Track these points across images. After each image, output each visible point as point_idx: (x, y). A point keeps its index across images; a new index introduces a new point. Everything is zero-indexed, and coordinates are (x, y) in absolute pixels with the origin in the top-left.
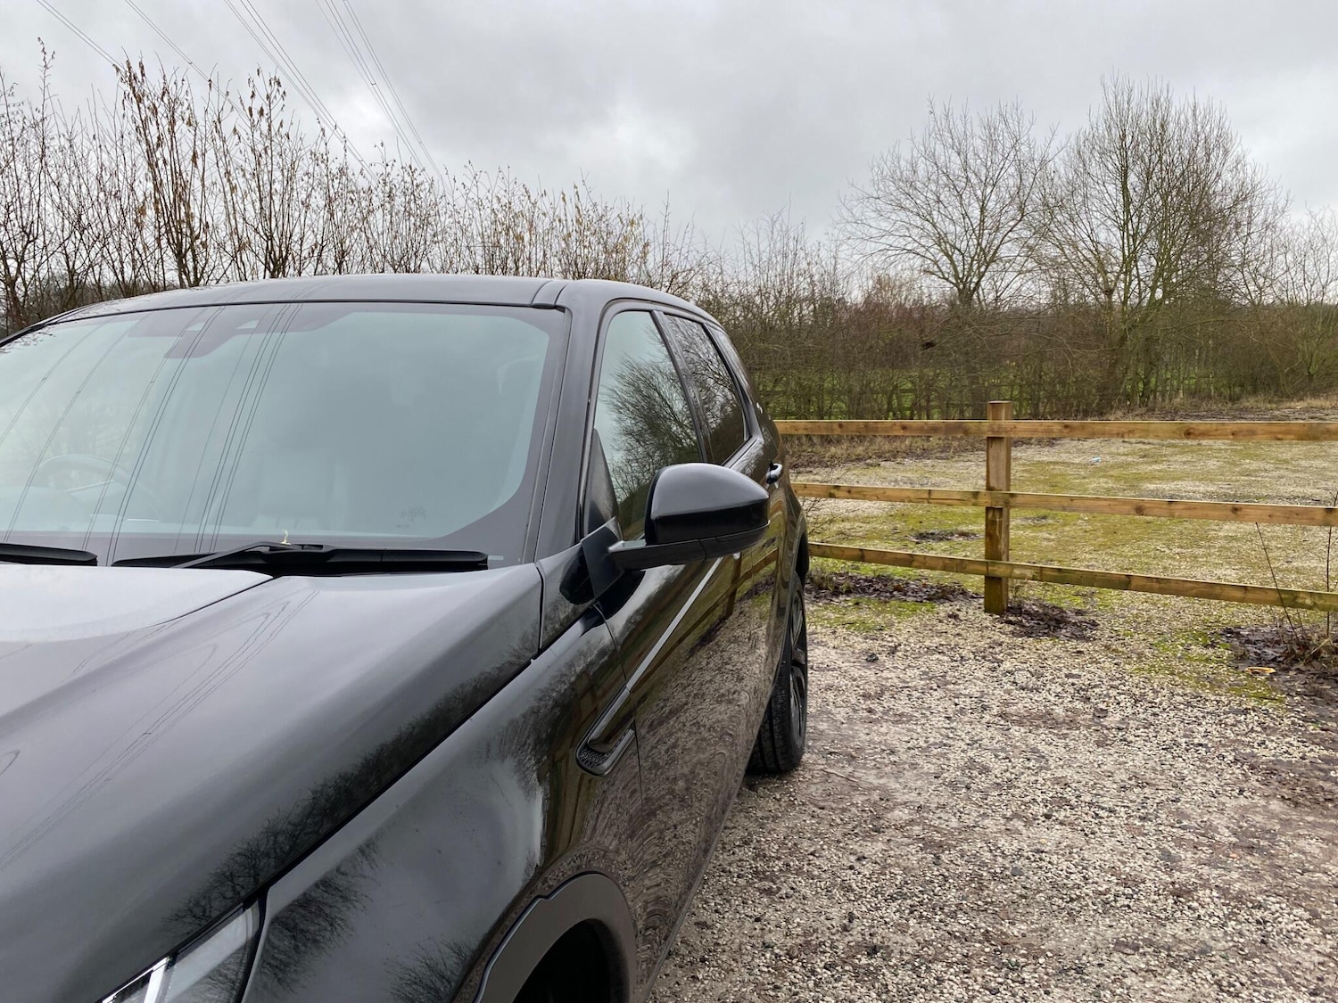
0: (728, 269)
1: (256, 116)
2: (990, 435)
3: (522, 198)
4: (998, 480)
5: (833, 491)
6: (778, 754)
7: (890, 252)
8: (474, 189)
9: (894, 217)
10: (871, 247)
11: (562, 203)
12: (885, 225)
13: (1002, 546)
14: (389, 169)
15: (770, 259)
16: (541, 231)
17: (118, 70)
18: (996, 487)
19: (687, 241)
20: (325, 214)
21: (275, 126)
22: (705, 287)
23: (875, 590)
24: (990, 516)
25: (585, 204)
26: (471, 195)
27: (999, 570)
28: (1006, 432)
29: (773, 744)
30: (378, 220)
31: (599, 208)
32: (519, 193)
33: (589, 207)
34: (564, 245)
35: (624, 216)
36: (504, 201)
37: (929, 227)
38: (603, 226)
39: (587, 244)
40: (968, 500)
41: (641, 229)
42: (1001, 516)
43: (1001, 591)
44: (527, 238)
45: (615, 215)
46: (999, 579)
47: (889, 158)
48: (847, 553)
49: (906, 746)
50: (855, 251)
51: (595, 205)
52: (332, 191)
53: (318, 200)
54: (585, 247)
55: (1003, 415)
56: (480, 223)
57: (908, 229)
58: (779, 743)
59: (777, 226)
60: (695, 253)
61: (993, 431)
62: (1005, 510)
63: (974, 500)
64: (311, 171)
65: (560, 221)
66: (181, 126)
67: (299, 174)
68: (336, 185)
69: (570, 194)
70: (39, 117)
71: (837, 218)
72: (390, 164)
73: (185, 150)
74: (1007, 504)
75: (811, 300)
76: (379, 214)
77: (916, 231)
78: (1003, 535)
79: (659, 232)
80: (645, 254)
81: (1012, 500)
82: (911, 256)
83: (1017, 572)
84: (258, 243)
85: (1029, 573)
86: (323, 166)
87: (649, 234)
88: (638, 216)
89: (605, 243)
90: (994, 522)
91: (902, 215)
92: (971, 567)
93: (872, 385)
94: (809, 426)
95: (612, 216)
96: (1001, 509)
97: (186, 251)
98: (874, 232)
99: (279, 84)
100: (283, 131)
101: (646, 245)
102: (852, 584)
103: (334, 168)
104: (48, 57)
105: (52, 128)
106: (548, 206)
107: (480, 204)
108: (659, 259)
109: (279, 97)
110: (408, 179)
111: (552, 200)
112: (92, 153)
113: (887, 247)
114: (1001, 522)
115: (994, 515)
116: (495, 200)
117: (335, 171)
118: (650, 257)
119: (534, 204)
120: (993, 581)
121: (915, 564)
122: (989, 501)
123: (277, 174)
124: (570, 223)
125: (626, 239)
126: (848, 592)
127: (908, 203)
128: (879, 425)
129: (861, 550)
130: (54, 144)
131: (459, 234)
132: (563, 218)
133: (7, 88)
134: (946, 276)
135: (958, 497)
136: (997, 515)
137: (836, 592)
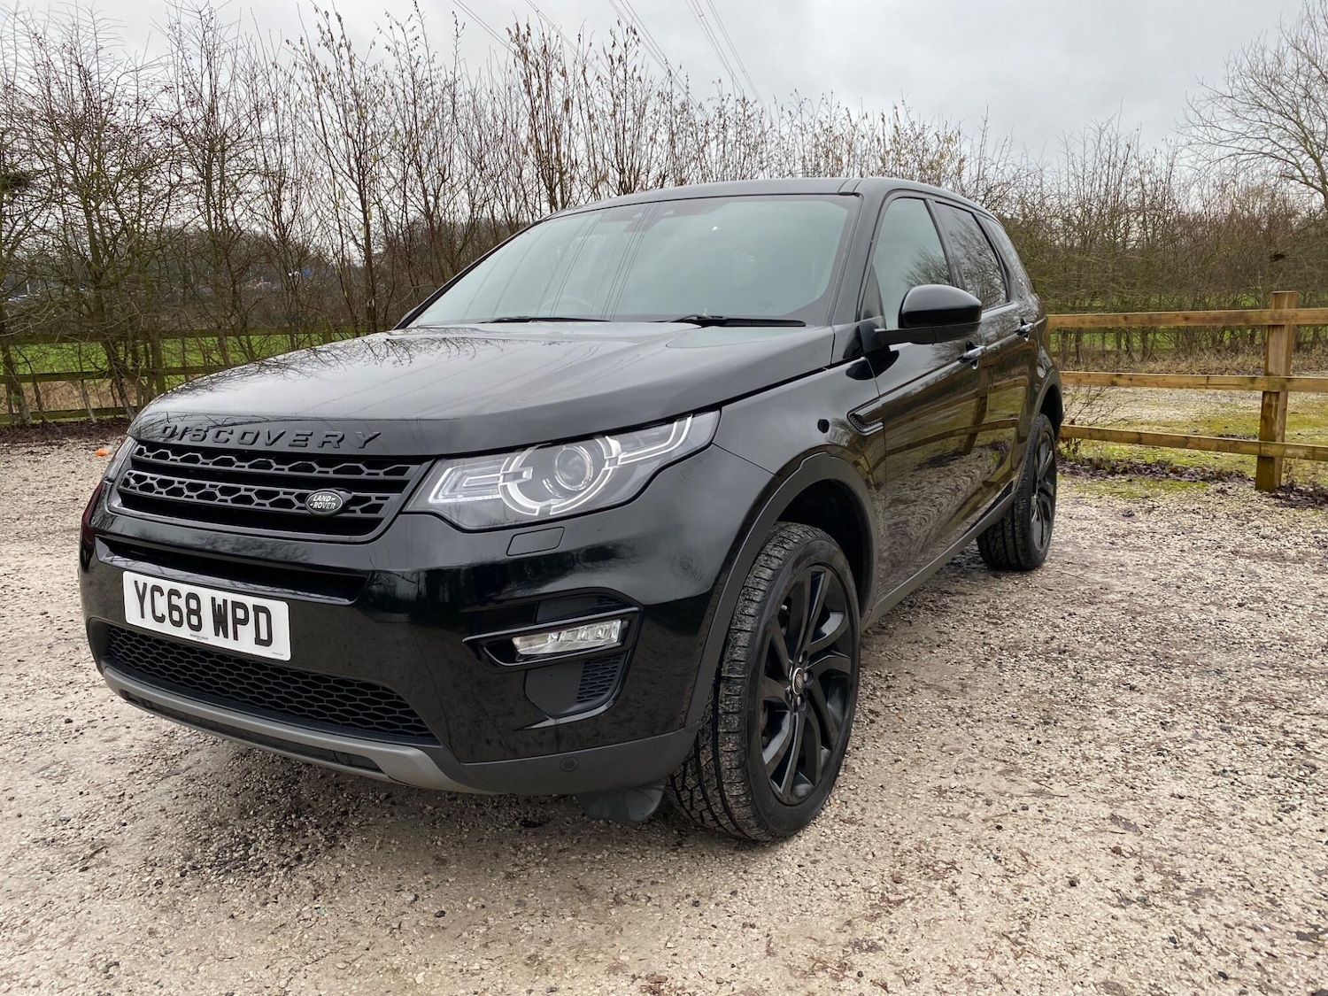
0: (1048, 180)
1: (616, 63)
2: (1271, 323)
3: (843, 122)
4: (1277, 365)
5: (1115, 379)
6: (1019, 550)
7: (1243, 157)
8: (799, 116)
9: (1250, 116)
10: (1219, 152)
11: (881, 123)
12: (1238, 127)
13: (1277, 428)
14: (724, 103)
15: (1095, 169)
16: (859, 152)
17: (510, 32)
18: (1274, 372)
19: (1004, 155)
20: (668, 147)
21: (630, 70)
22: (1022, 201)
23: (1151, 472)
24: (1266, 400)
25: (904, 124)
26: (795, 122)
27: (1271, 450)
28: (1287, 320)
29: (1015, 542)
30: (713, 150)
31: (916, 127)
32: (842, 117)
33: (907, 126)
34: (880, 164)
35: (941, 134)
36: (826, 126)
37: (1291, 126)
38: (920, 144)
39: (903, 163)
40: (1246, 385)
41: (957, 146)
42: (1277, 399)
43: (1273, 470)
44: (845, 160)
45: (931, 134)
46: (1271, 459)
47: (1251, 51)
48: (1125, 436)
49: (1134, 563)
50: (1200, 157)
51: (913, 124)
52: (674, 126)
53: (663, 136)
54: (901, 165)
55: (1286, 305)
56: (802, 147)
57: (1266, 129)
58: (1019, 541)
59: (1105, 135)
60: (1011, 166)
61: (1273, 319)
62: (1282, 395)
63: (1250, 385)
64: (658, 108)
65: (878, 140)
66: (556, 76)
67: (649, 112)
68: (678, 121)
69: (889, 115)
70: (450, 78)
71: (1183, 121)
72: (726, 99)
73: (557, 98)
74: (1283, 387)
75: (1141, 210)
76: (713, 144)
77: (1277, 131)
78: (1278, 418)
79: (977, 147)
80: (960, 170)
81: (1289, 385)
82: (1268, 159)
83: (1289, 451)
84: (614, 175)
85: (1301, 453)
86: (668, 103)
87: (965, 149)
88: (956, 132)
89: (921, 161)
90: (1270, 406)
91: (1263, 114)
92: (1244, 448)
93: (1207, 300)
94: (1096, 319)
95: (929, 135)
96: (1278, 393)
97: (556, 185)
98: (1225, 136)
99: (635, 33)
100: (636, 75)
101: (962, 161)
102: (1128, 466)
103: (677, 104)
104: (459, 28)
105: (460, 89)
106: (868, 127)
107: (803, 129)
108: (974, 174)
109: (633, 43)
110: (740, 109)
111: (871, 121)
112: (489, 104)
113: (1239, 151)
114: (1277, 406)
115: (1270, 399)
116: (817, 125)
117: (678, 108)
118: (965, 173)
119: (855, 127)
120: (1265, 461)
121: (1190, 445)
122: (1266, 385)
123: (630, 113)
124: (887, 142)
125: (942, 157)
126: (1125, 472)
127: (1267, 101)
128: (1163, 317)
129: (1139, 433)
130: (460, 100)
131: (784, 160)
132: (882, 138)
133: (431, 56)
134: (1310, 180)
135: (1236, 383)
136: (1274, 398)
137: (1113, 472)
